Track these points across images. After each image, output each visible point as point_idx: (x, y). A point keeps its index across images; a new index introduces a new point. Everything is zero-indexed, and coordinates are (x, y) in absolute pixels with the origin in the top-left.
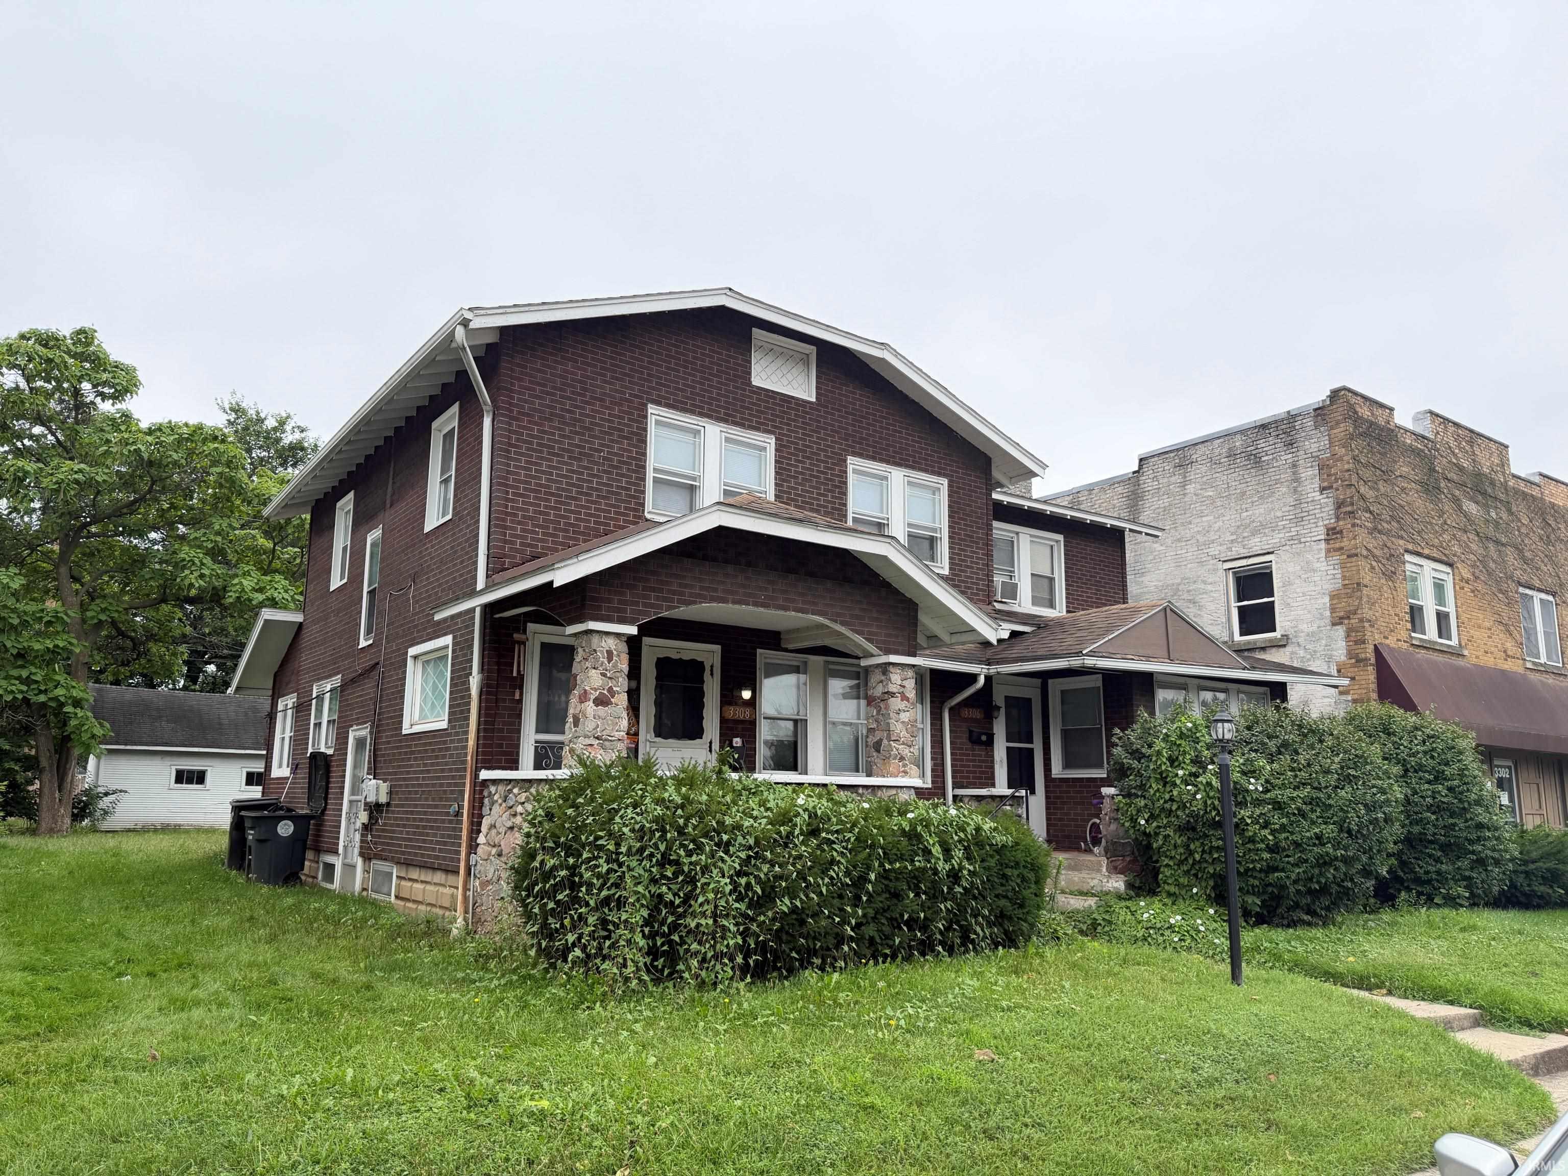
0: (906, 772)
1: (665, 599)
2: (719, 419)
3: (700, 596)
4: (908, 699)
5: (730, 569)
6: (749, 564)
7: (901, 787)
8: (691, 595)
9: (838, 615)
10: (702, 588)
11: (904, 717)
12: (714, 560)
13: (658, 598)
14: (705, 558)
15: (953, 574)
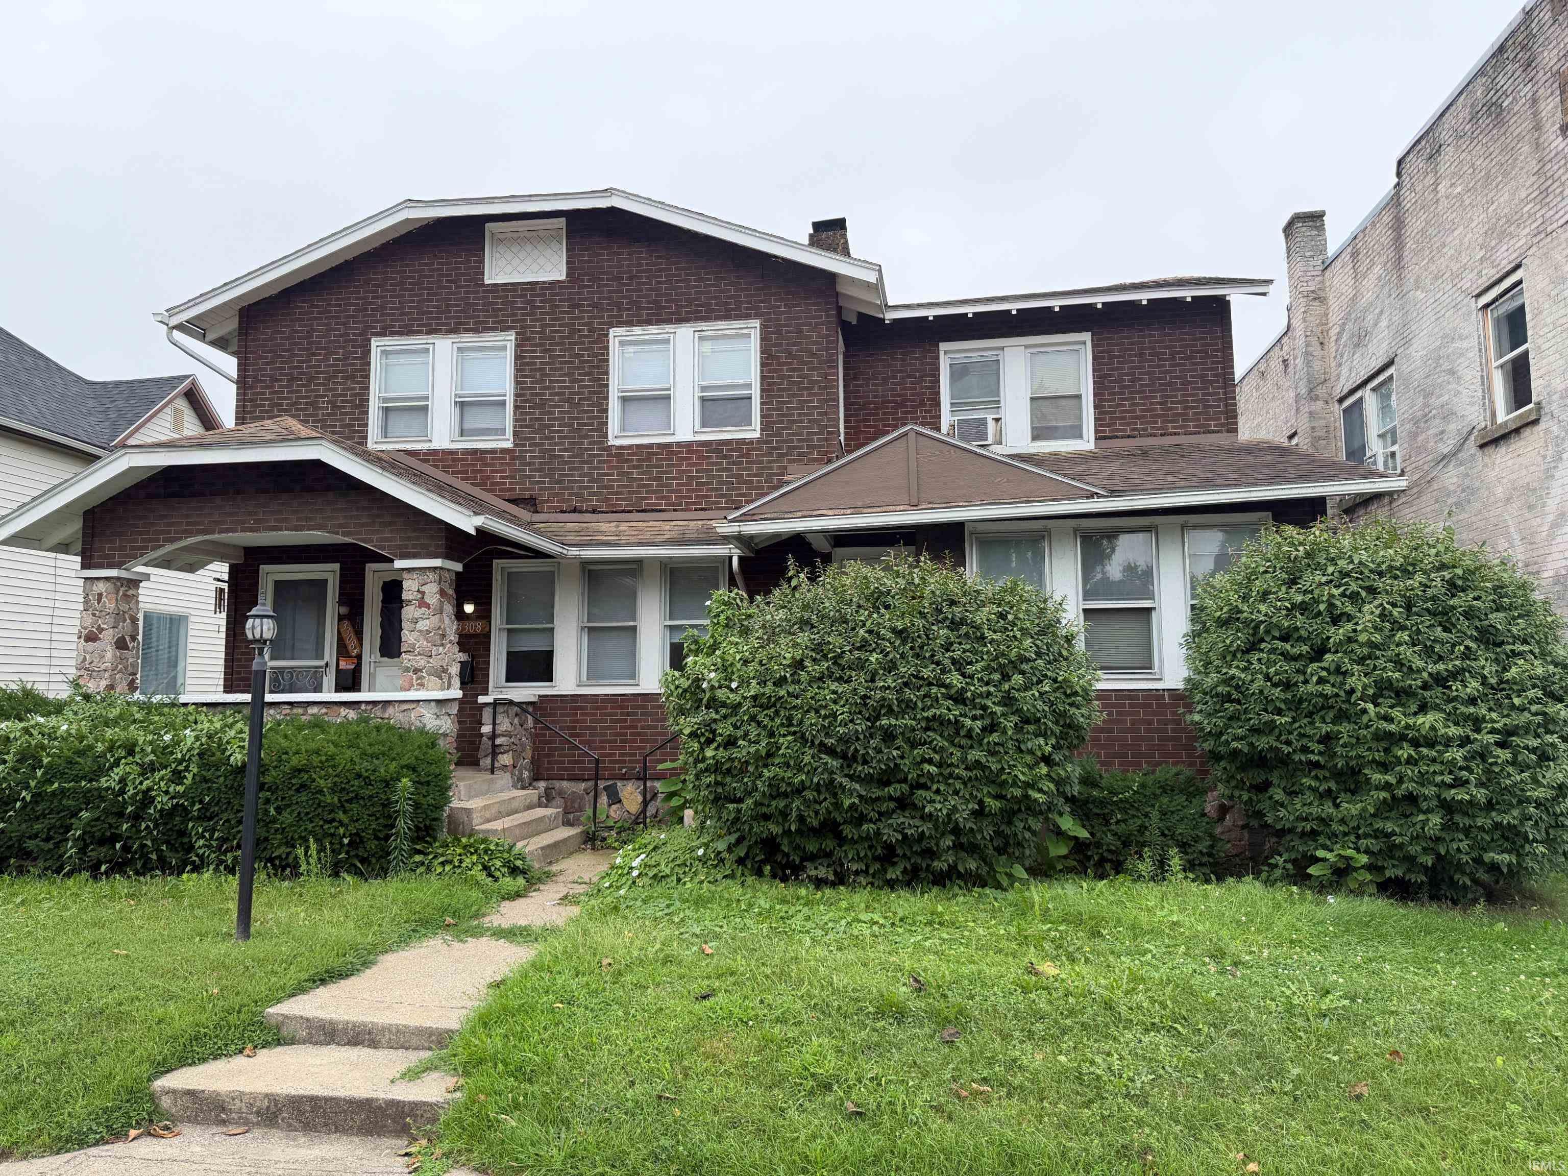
0: (422, 685)
1: (150, 540)
2: (449, 331)
3: (184, 532)
4: (428, 606)
5: (218, 501)
6: (238, 492)
7: (419, 701)
8: (176, 532)
9: (340, 526)
10: (188, 524)
11: (423, 625)
12: (201, 494)
13: (143, 540)
14: (193, 495)
15: (768, 436)
